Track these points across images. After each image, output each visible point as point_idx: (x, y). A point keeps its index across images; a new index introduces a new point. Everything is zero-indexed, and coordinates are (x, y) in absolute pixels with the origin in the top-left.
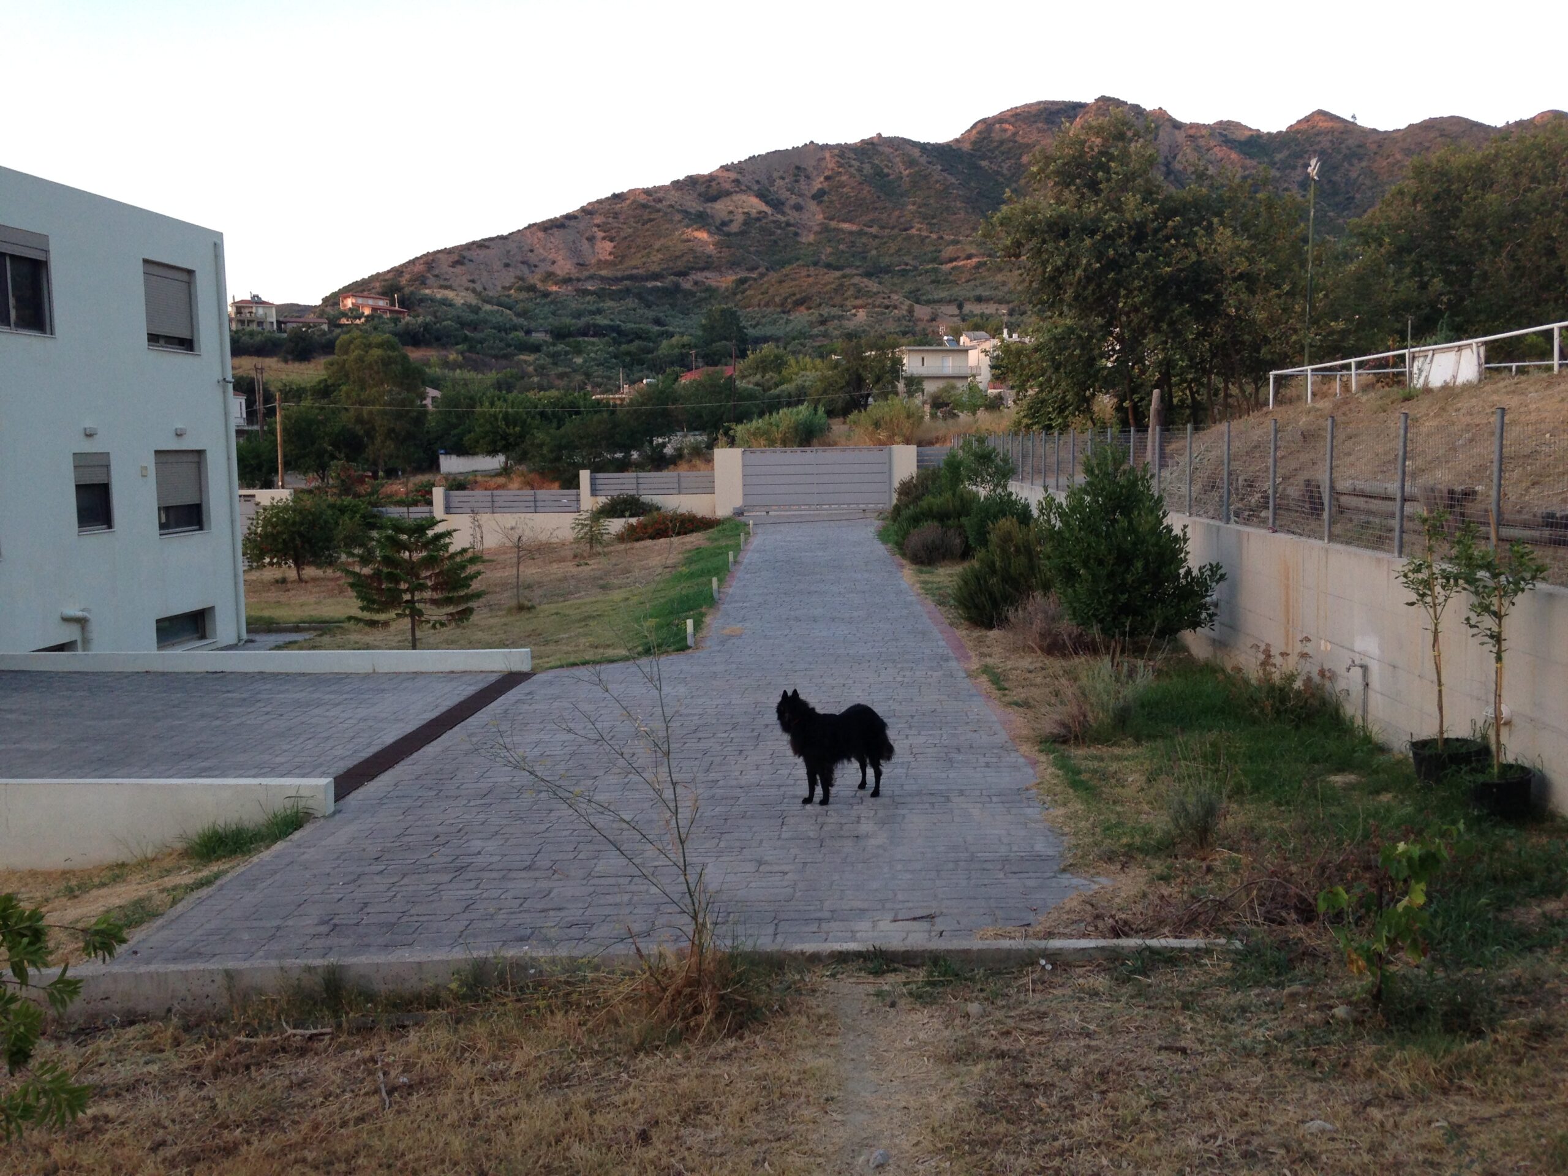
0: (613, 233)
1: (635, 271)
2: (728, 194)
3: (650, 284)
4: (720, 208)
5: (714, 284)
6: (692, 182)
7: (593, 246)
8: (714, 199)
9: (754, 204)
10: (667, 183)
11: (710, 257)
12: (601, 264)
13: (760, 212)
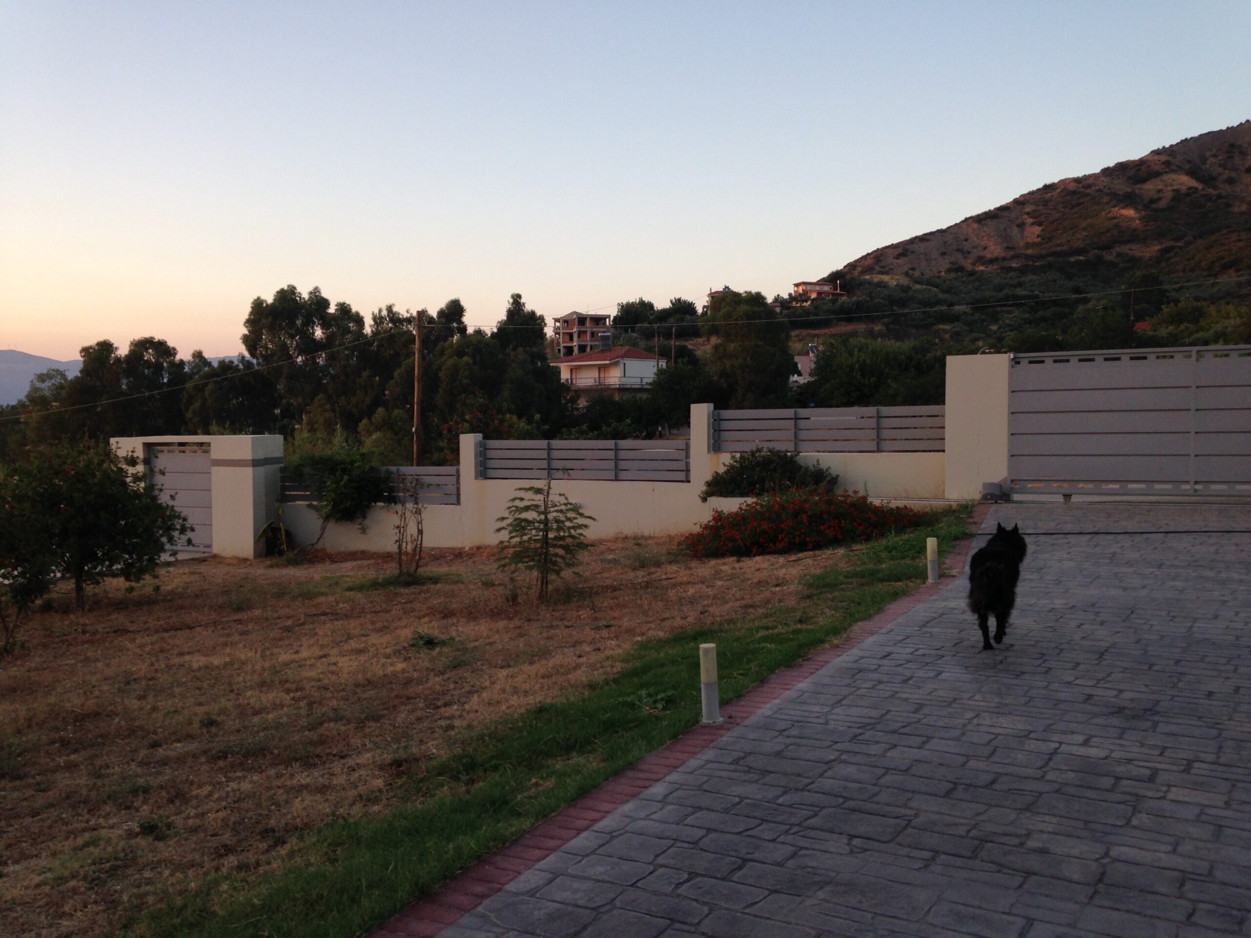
0: (1042, 218)
1: (1059, 249)
2: (1157, 175)
3: (1072, 259)
4: (1150, 188)
5: (1138, 254)
6: (1122, 167)
7: (1022, 232)
8: (1144, 181)
9: (1184, 181)
10: (1097, 170)
11: (1135, 230)
12: (1028, 245)
13: (1190, 188)
